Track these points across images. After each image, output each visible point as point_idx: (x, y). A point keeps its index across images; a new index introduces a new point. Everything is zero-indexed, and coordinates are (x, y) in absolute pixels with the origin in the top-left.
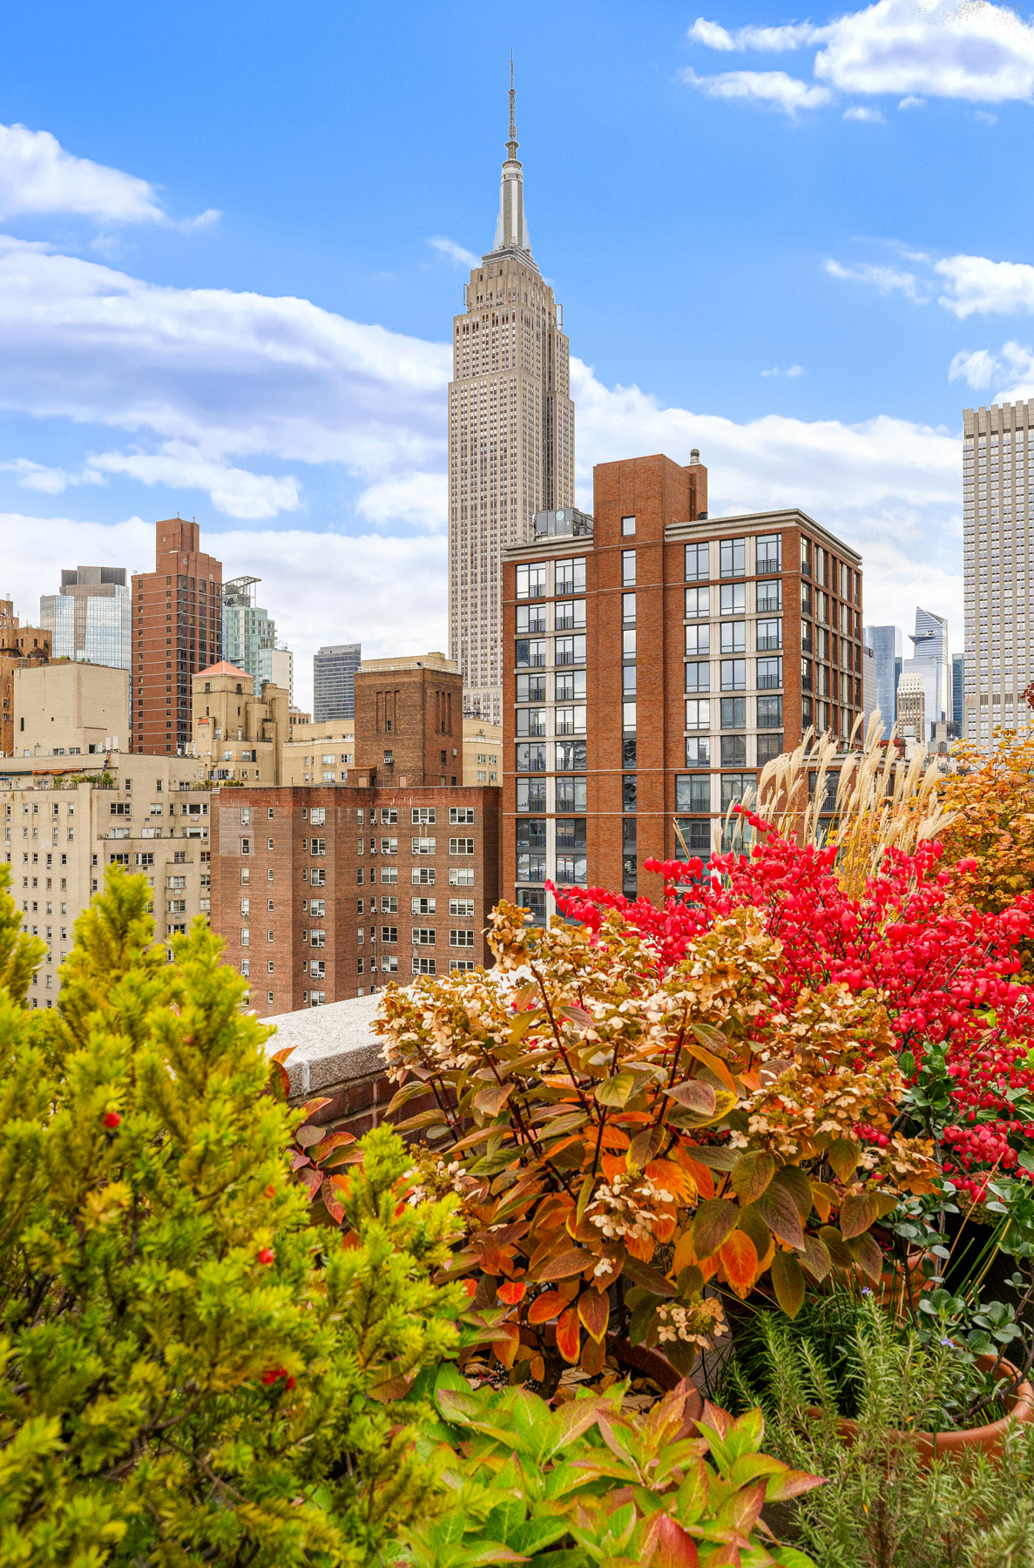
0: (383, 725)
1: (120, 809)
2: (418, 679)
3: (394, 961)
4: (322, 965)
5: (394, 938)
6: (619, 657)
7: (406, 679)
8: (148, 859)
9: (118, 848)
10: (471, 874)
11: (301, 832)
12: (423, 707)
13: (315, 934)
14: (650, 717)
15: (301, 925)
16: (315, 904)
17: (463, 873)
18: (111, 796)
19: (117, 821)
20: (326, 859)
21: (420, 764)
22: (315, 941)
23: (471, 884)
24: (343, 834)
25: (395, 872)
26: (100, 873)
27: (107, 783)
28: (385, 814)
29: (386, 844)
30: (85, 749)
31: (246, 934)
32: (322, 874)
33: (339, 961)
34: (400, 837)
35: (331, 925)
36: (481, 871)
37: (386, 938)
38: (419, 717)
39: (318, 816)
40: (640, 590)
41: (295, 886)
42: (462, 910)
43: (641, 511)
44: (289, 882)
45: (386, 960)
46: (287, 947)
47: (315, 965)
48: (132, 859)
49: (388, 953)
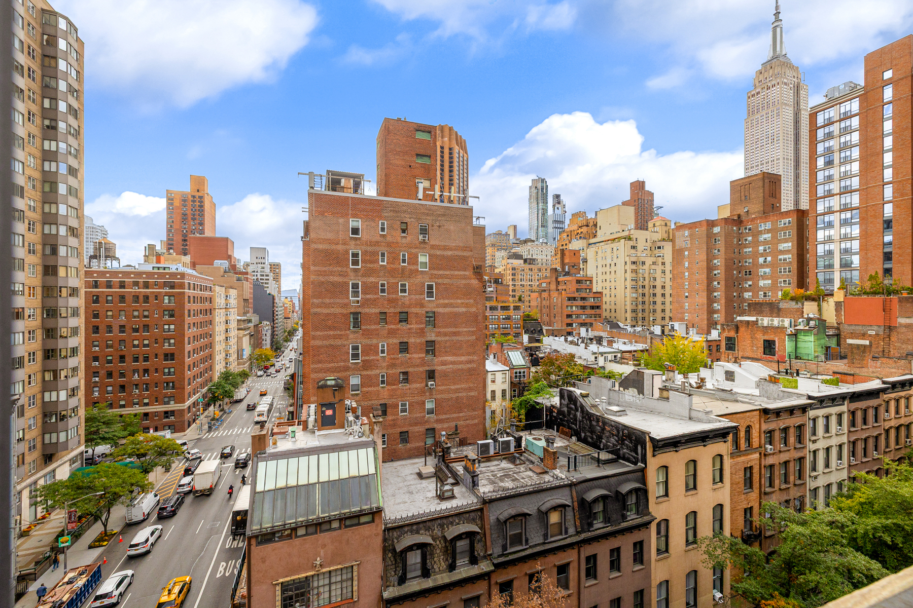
0: (743, 198)
1: (633, 247)
2: (761, 176)
3: (750, 283)
4: (718, 283)
5: (750, 274)
6: (881, 134)
7: (754, 178)
8: (643, 263)
9: (634, 259)
10: (790, 244)
11: (710, 236)
12: (764, 187)
13: (716, 272)
14: (901, 156)
15: (710, 268)
16: (715, 261)
17: (786, 245)
18: (631, 243)
19: (633, 251)
20: (721, 244)
21: (762, 209)
22: (715, 275)
23: (790, 248)
24: (728, 236)
25: (751, 249)
26: (627, 267)
27: (630, 239)
28: (746, 229)
29: (746, 240)
30: (621, 231)
31: (687, 274)
32: (719, 250)
33: (726, 280)
34: (753, 236)
35: (723, 268)
36: (795, 242)
37: (746, 275)
38: (761, 191)
39: (717, 230)
40: (895, 100)
41: (707, 254)
42: (785, 260)
43: (896, 65)
44: (705, 253)
45: (747, 283)
46: (705, 276)
47: (716, 283)
48: (638, 263)
49: (747, 280)
